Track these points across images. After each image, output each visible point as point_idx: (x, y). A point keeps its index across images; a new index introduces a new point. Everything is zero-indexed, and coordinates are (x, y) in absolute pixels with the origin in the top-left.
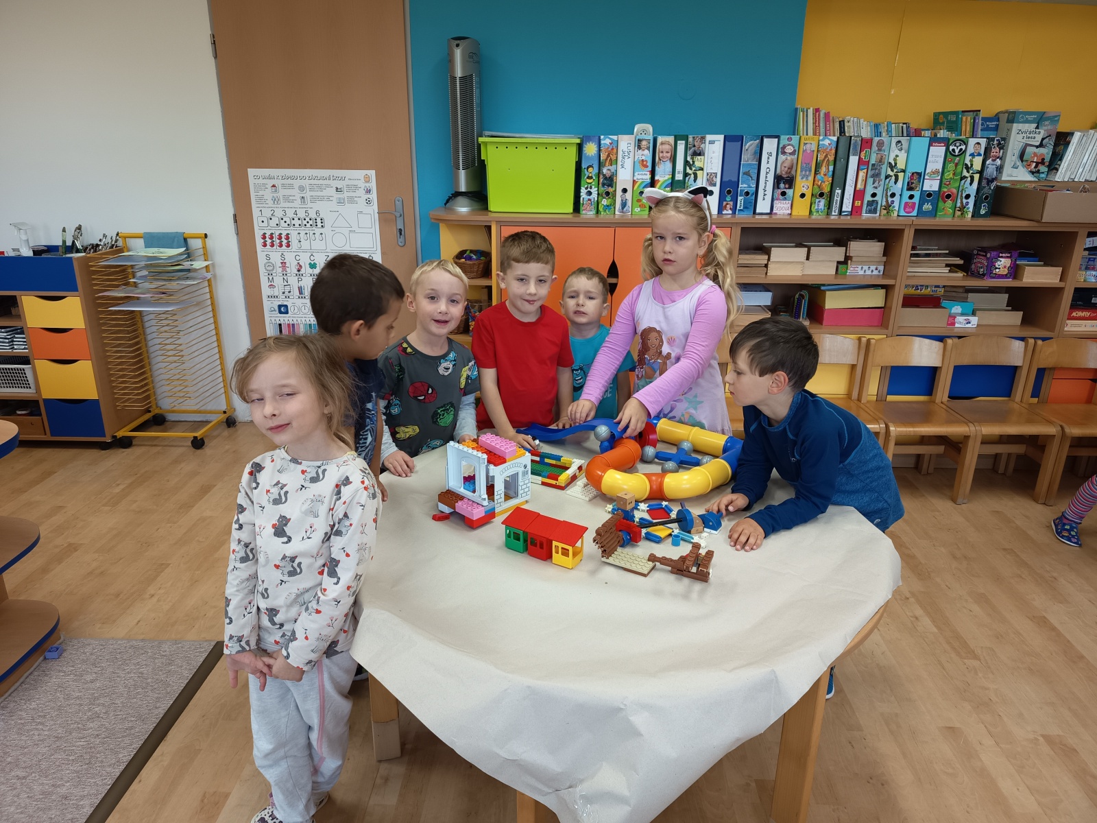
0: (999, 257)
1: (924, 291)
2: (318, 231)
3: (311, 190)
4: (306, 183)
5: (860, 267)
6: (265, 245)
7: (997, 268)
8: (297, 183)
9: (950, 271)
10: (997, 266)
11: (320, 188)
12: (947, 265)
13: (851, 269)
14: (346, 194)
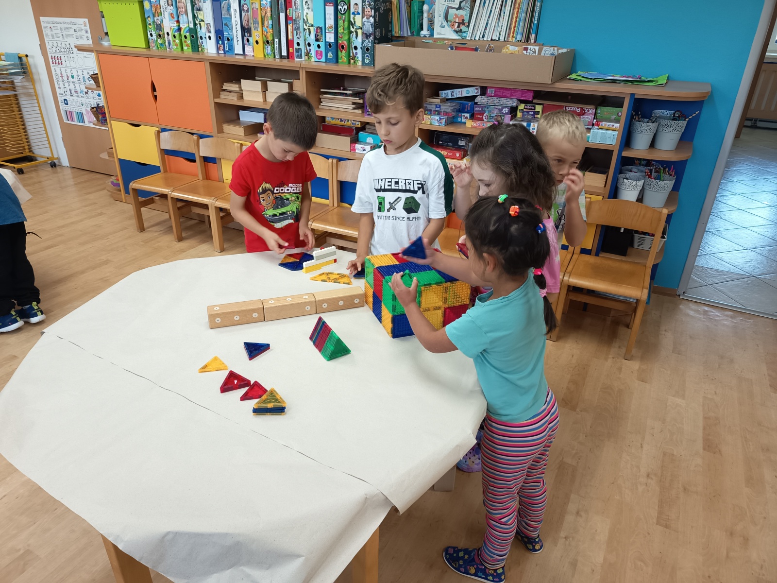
1: (346, 123)
2: (72, 55)
3: (65, 30)
4: (62, 26)
6: (53, 63)
8: (59, 26)
9: (355, 109)
11: (67, 29)
12: (354, 103)
14: (79, 34)
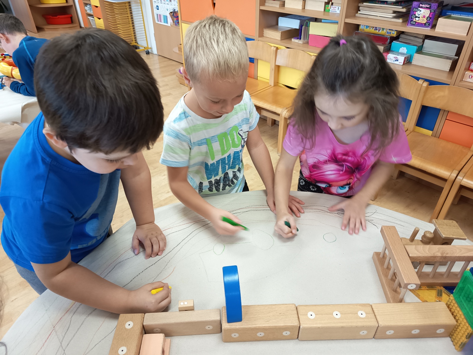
0: (419, 7)
1: (381, 32)
5: (337, 7)
7: (417, 17)
9: (395, 17)
10: (417, 15)
12: (395, 12)
13: (332, 8)
